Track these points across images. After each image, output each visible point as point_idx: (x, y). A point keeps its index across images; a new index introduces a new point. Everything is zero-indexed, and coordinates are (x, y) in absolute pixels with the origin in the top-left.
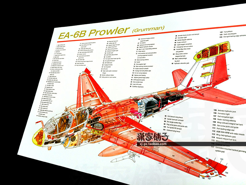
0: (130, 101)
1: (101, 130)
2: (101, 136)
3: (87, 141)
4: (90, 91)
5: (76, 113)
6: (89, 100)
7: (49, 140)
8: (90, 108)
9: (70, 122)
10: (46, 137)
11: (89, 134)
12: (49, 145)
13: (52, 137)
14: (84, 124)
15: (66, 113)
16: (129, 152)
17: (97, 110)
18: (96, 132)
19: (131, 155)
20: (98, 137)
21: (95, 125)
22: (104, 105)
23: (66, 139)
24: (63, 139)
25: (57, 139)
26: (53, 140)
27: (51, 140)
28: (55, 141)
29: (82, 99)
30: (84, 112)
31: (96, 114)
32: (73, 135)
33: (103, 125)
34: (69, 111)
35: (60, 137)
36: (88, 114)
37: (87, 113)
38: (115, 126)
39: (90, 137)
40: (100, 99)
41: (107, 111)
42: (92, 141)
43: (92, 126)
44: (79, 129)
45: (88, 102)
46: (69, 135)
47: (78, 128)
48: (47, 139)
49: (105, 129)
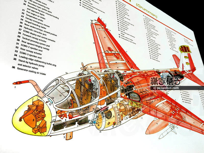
0: (154, 73)
1: (139, 101)
2: (141, 109)
3: (128, 117)
4: (113, 51)
5: (102, 76)
6: (115, 62)
7: (63, 121)
8: (118, 72)
9: (97, 89)
10: (54, 114)
11: (128, 107)
12: (66, 130)
13: (68, 114)
14: (117, 93)
15: (85, 73)
16: (169, 125)
17: (127, 76)
18: (134, 104)
19: (172, 127)
20: (139, 110)
21: (131, 95)
22: (134, 72)
23: (97, 115)
24: (91, 116)
25: (80, 117)
26: (73, 119)
27: (68, 119)
28: (77, 120)
29: (105, 58)
30: (112, 76)
31: (128, 81)
32: (107, 109)
33: (139, 96)
34: (90, 71)
35: (85, 114)
36: (118, 80)
37: (117, 78)
38: (150, 97)
39: (130, 110)
40: (126, 63)
41: (138, 80)
42: (133, 116)
43: (128, 97)
44: (113, 99)
45: (114, 64)
46: (100, 108)
47: (111, 98)
48: (58, 118)
49: (143, 100)
